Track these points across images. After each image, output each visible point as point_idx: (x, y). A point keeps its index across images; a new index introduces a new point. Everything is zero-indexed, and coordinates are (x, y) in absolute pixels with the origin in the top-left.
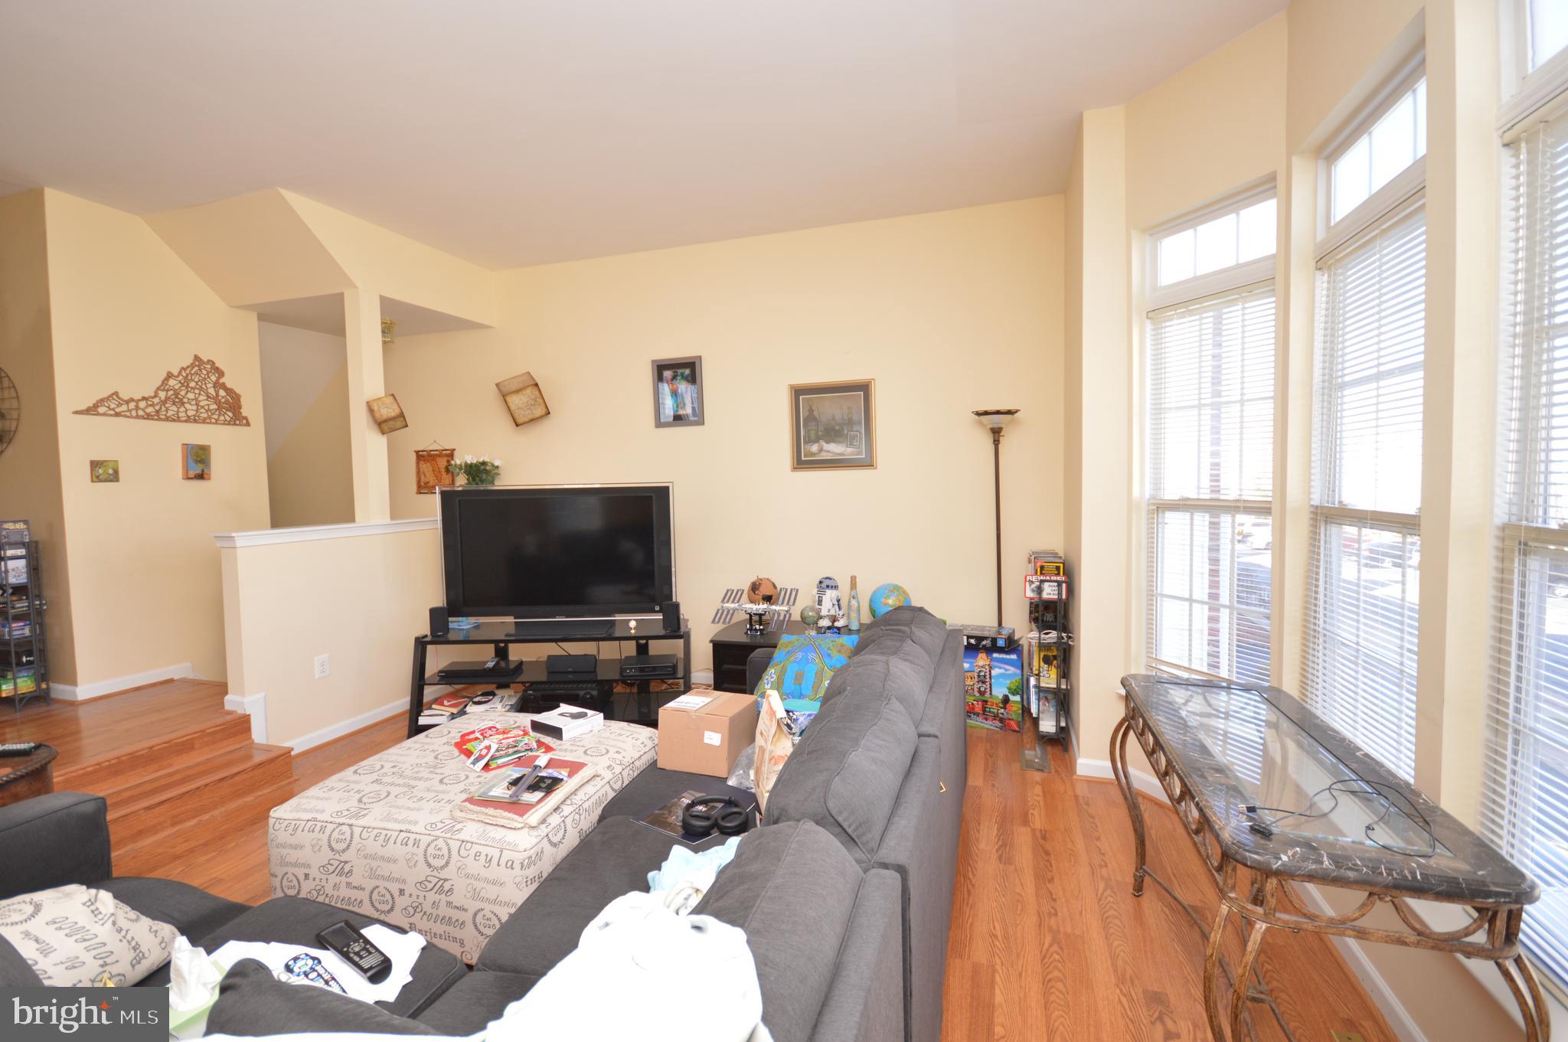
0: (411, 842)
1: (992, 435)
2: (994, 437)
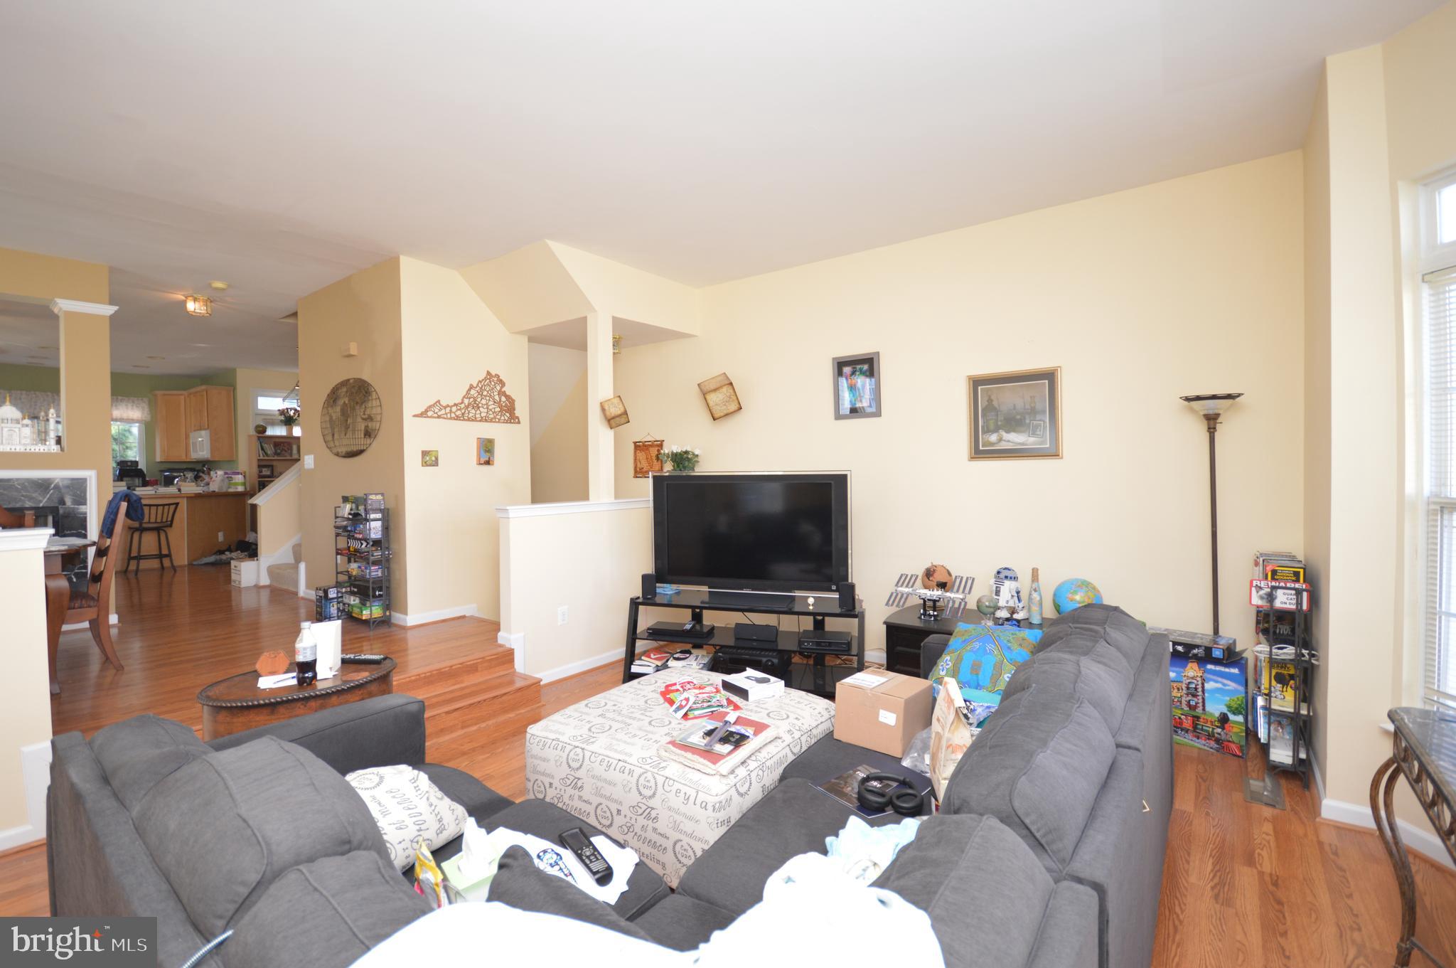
0: (627, 771)
1: (1206, 422)
2: (1209, 424)
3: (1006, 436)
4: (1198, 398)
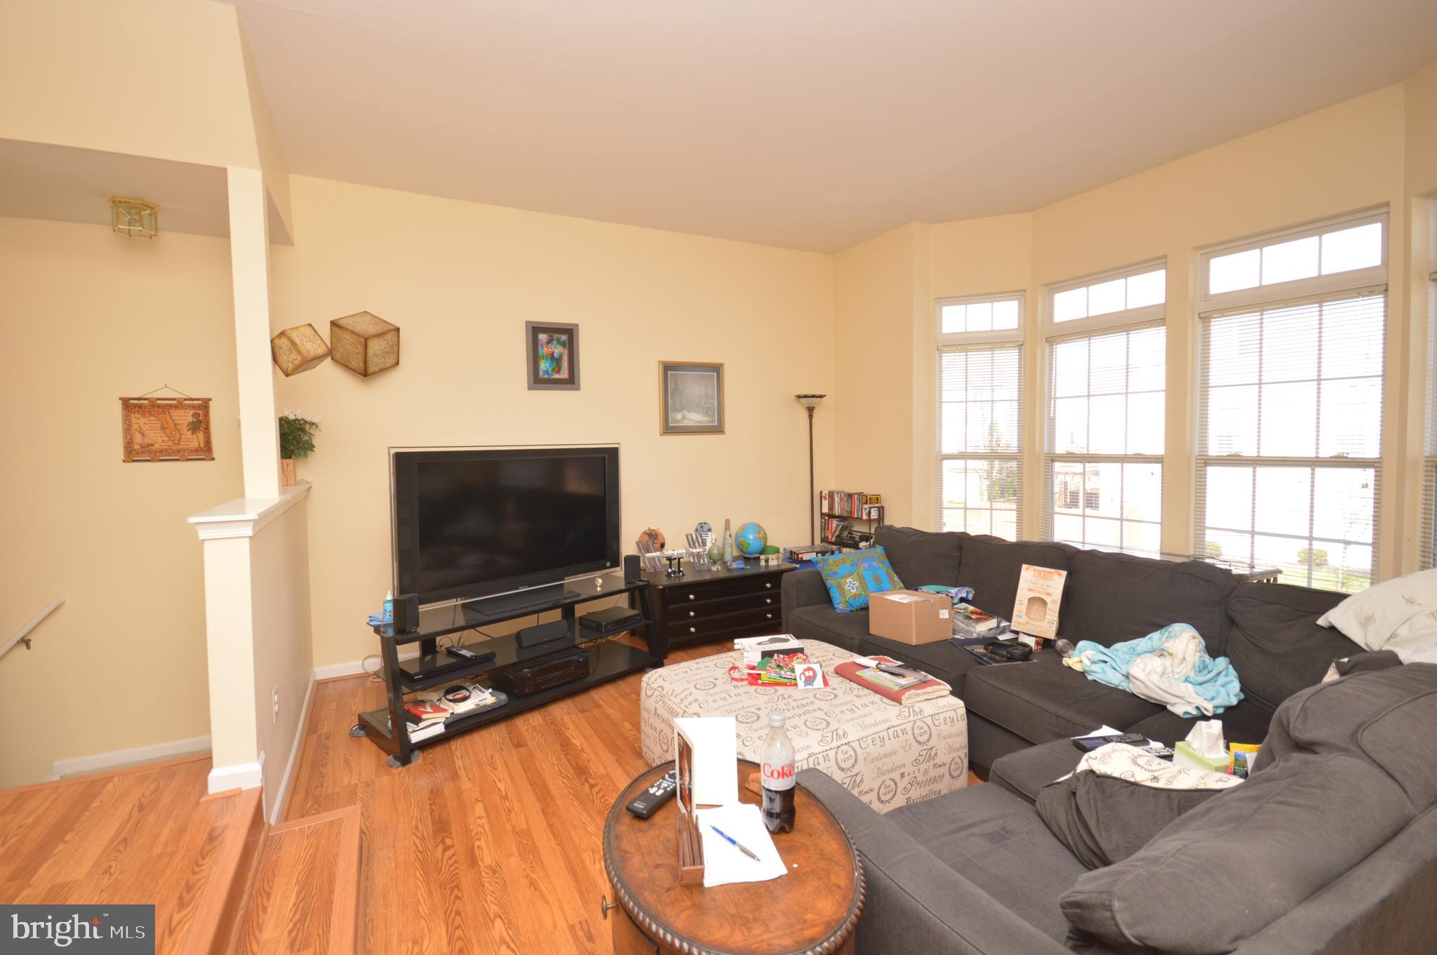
0: (900, 733)
1: (808, 412)
2: (809, 413)
3: (688, 415)
4: (806, 396)
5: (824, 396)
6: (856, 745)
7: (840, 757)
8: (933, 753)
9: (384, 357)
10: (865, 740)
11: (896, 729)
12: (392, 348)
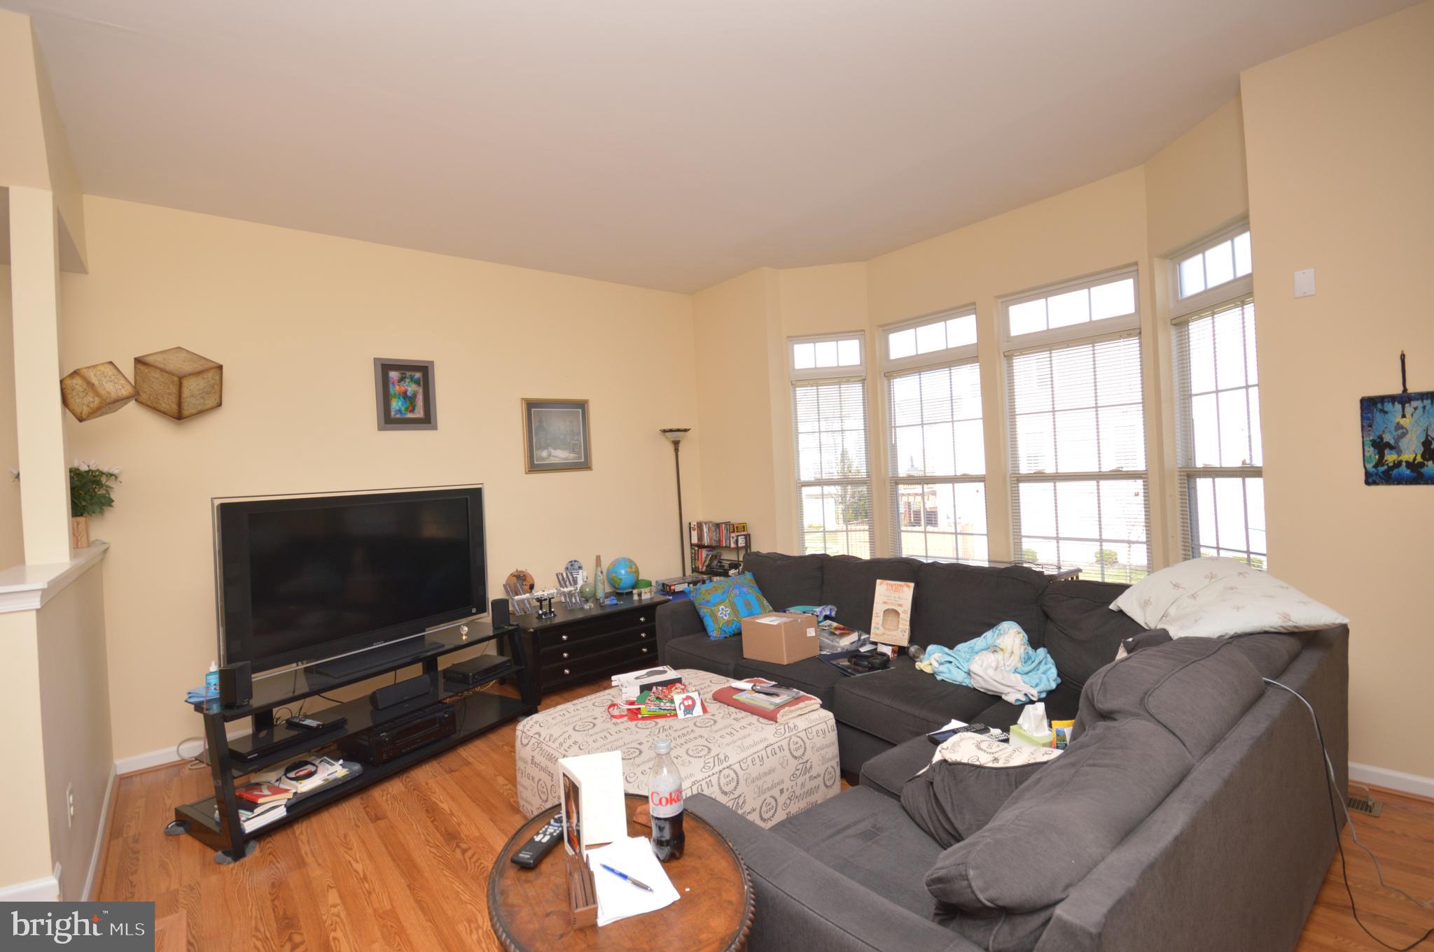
0: (777, 750)
1: (673, 445)
2: (675, 447)
3: (554, 452)
4: (671, 431)
5: (689, 430)
6: (737, 767)
7: (723, 781)
8: (808, 765)
9: (202, 398)
10: (745, 761)
11: (772, 747)
12: (213, 387)
